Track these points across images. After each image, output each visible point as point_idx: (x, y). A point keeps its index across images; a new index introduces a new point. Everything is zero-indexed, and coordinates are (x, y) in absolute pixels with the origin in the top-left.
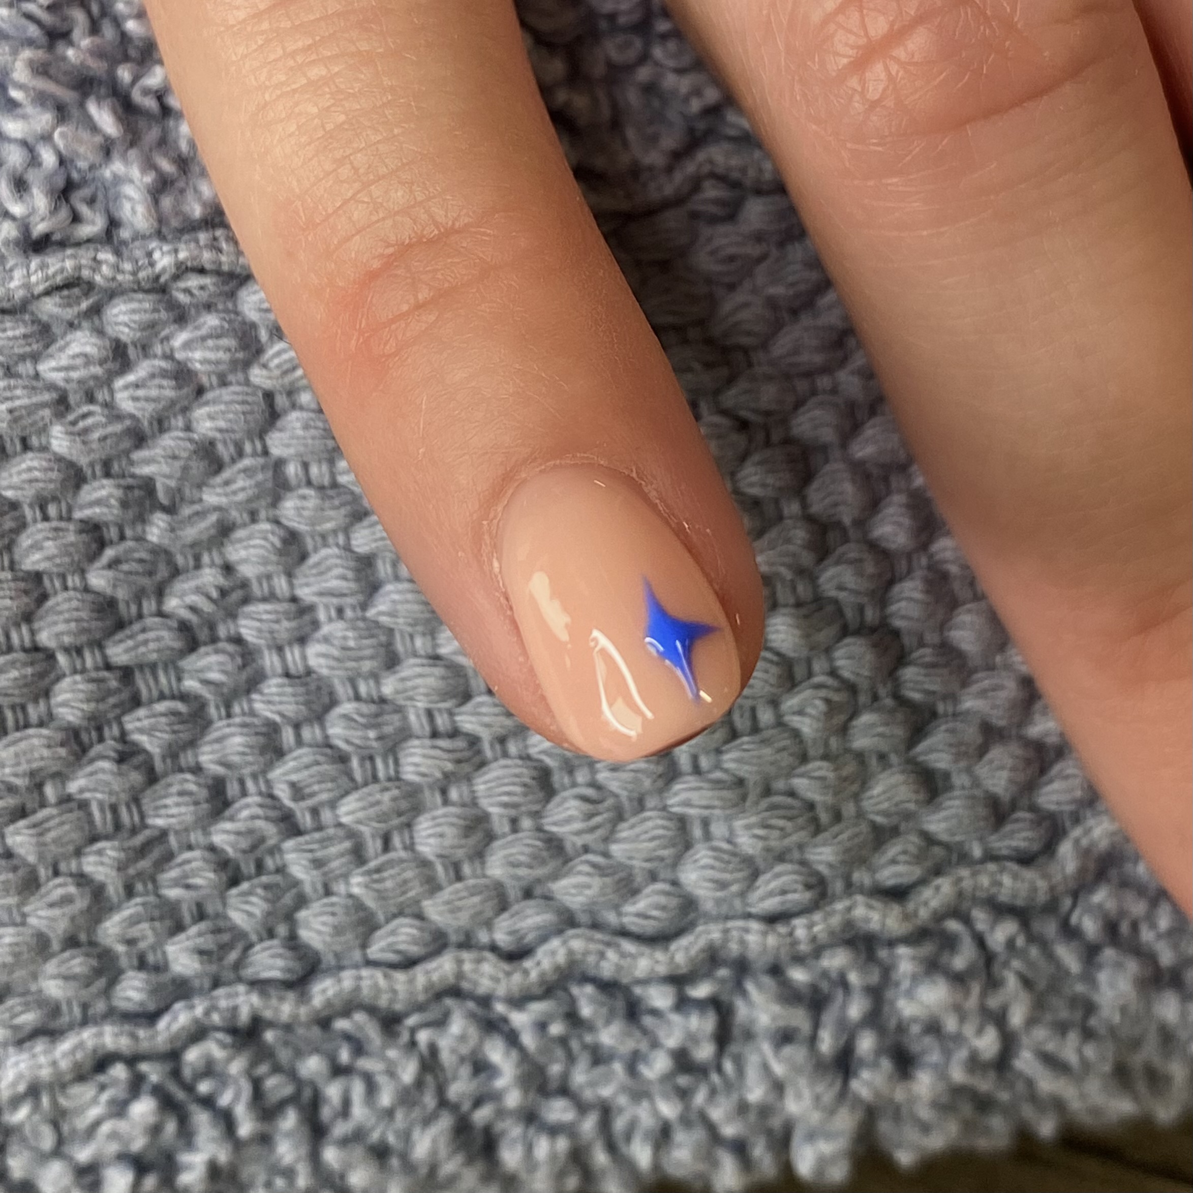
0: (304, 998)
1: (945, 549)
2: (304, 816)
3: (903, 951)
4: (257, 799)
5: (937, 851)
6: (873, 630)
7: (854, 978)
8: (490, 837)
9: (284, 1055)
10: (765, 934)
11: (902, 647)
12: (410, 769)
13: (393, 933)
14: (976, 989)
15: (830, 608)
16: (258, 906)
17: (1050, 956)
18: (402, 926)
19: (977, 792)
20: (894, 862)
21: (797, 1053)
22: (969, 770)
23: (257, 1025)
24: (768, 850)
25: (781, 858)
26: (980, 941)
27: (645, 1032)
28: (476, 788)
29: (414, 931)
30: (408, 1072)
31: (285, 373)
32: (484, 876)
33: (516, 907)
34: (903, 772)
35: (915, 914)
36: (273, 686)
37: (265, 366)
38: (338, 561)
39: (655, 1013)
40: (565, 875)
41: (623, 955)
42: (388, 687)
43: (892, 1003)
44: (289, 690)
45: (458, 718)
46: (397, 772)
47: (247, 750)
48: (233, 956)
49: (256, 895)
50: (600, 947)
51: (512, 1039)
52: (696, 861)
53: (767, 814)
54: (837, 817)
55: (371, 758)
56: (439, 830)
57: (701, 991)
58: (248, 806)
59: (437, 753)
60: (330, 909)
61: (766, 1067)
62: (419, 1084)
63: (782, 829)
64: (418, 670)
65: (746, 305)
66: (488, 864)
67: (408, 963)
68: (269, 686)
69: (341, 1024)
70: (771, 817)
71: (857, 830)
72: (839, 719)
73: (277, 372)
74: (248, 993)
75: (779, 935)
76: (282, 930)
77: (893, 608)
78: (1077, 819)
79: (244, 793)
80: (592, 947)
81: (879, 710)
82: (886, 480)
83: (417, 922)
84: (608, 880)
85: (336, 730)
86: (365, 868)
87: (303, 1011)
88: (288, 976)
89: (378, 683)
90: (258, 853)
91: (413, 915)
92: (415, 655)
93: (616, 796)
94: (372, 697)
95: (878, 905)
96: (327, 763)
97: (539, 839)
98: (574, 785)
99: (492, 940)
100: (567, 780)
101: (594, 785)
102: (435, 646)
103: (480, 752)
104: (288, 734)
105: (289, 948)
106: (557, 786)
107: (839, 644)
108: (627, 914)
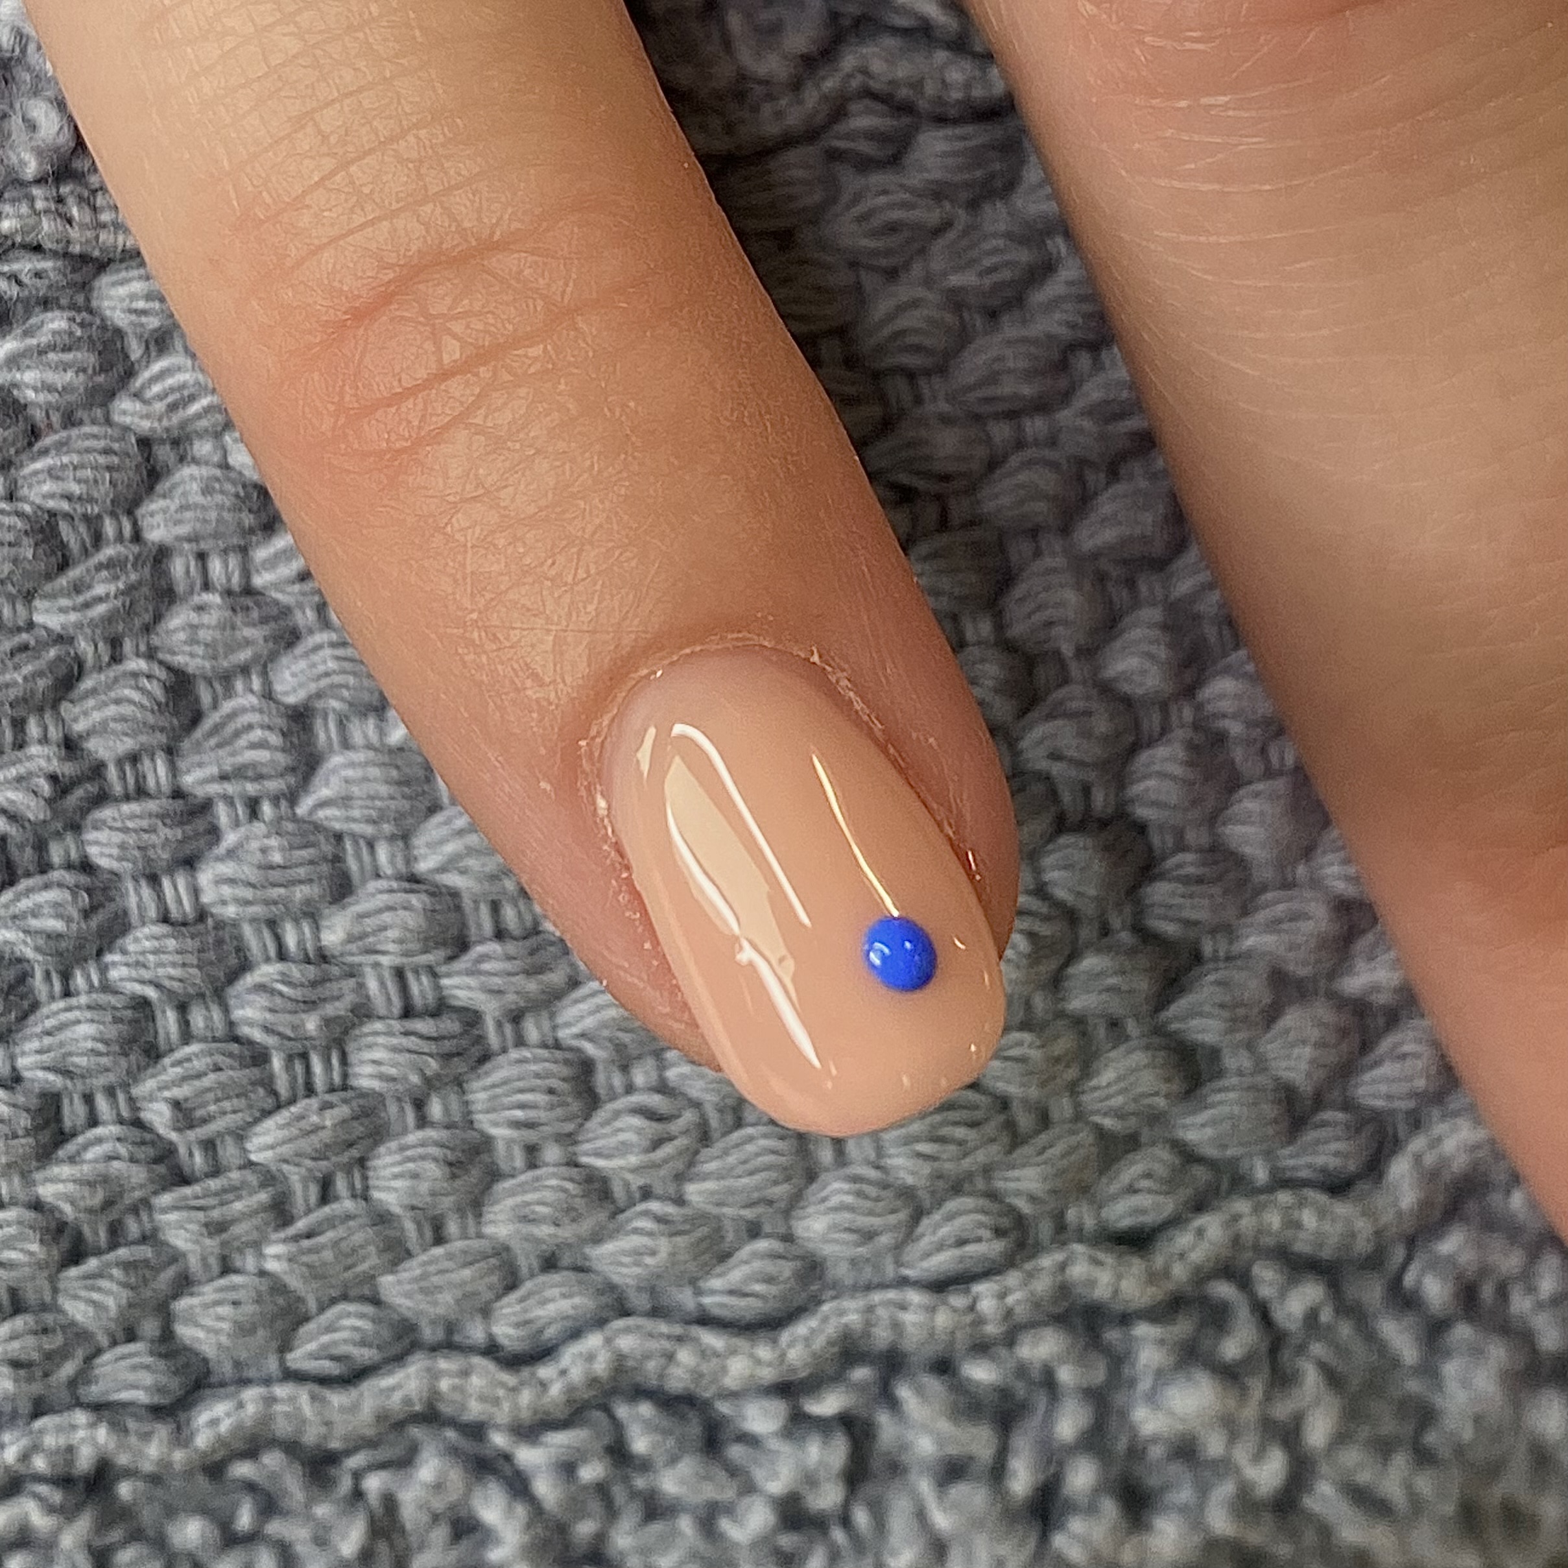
0: (182, 1434)
1: (1222, 696)
2: (191, 1155)
3: (1143, 1329)
4: (114, 1129)
5: (1201, 1174)
6: (1104, 824)
7: (1066, 1375)
8: (494, 1175)
9: (148, 1516)
10: (930, 1309)
11: (1150, 849)
12: (368, 1069)
13: (330, 1329)
14: (1257, 1387)
15: (1037, 788)
16: (112, 1294)
17: (1370, 1336)
18: (347, 1315)
19: (1261, 1079)
20: (1132, 1190)
21: (971, 1495)
22: (1250, 1046)
23: (105, 1473)
24: (938, 1176)
25: (957, 1188)
26: (1263, 1313)
27: (733, 1471)
28: (471, 1097)
29: (365, 1324)
30: (350, 1540)
31: (173, 407)
32: (480, 1236)
33: (528, 1286)
34: (1147, 1048)
35: (1166, 1273)
36: (142, 939)
37: (137, 395)
38: (255, 718)
39: (750, 1440)
40: (612, 1236)
41: (704, 1354)
42: (333, 935)
43: (1124, 1414)
44: (171, 943)
45: (445, 982)
46: (345, 1076)
47: (100, 1047)
48: (69, 1369)
49: (111, 1277)
50: (668, 1345)
51: (519, 1486)
52: (824, 1200)
53: (938, 1118)
54: (1044, 1120)
55: (304, 1056)
56: (411, 1166)
57: (828, 1405)
58: (99, 1141)
59: (412, 1042)
60: (233, 1296)
61: (921, 1519)
63: (961, 1143)
64: (385, 899)
65: (915, 304)
66: (488, 1217)
67: (353, 1376)
68: (137, 940)
69: (242, 1470)
70: (941, 1124)
71: (1073, 1140)
72: (1048, 967)
73: (159, 407)
74: (91, 1426)
75: (955, 1310)
76: (149, 1327)
77: (1136, 789)
78: (1416, 1123)
79: (93, 1121)
80: (654, 1345)
81: (1110, 950)
82: (1131, 583)
83: (369, 1309)
84: (681, 1241)
85: (247, 1012)
86: (291, 1231)
87: (180, 1455)
88: (157, 1399)
89: (317, 929)
90: (114, 1214)
91: (363, 1299)
92: (378, 876)
93: (697, 1105)
94: (306, 955)
95: (1109, 1259)
96: (232, 1068)
97: (571, 1180)
98: (630, 1089)
99: (491, 1337)
100: (618, 1081)
101: (663, 1088)
102: (409, 860)
103: (480, 1039)
104: (169, 1021)
105: (160, 1355)
106: (601, 1091)
107: (1051, 846)
108: (712, 1292)
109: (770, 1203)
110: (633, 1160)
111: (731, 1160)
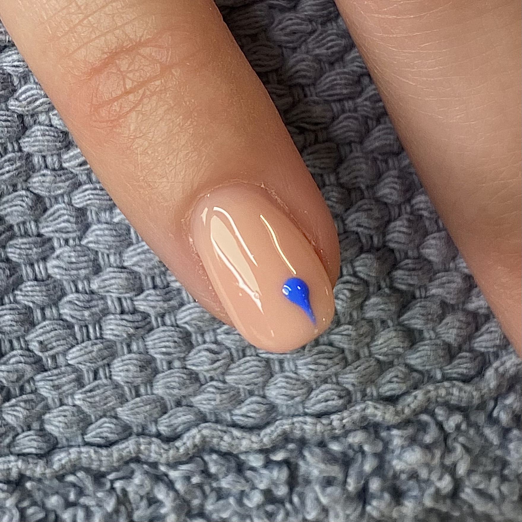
0: (49, 464)
1: (420, 202)
2: (47, 361)
3: (395, 432)
4: (20, 352)
5: (416, 375)
6: (378, 250)
7: (366, 448)
8: (156, 372)
9: (38, 496)
10: (315, 424)
11: (395, 258)
12: (109, 332)
13: (100, 427)
14: (438, 453)
15: (353, 237)
16: (21, 413)
17: (481, 434)
18: (105, 422)
19: (438, 342)
20: (390, 382)
21: (335, 491)
22: (434, 329)
23: (22, 478)
24: (317, 377)
25: (325, 381)
26: (440, 426)
27: (247, 480)
28: (147, 343)
29: (112, 426)
30: (110, 505)
31: (29, 103)
32: (153, 394)
33: (171, 412)
34: (395, 330)
35: (403, 411)
36: (28, 286)
37: (17, 99)
38: (65, 212)
39: (253, 469)
40: (200, 393)
41: (233, 438)
42: (95, 285)
43: (390, 462)
44: (38, 288)
45: (135, 303)
47: (14, 323)
49: (20, 406)
50: (221, 433)
51: (170, 485)
52: (275, 384)
53: (317, 356)
54: (358, 356)
55: (87, 326)
56: (126, 367)
57: (279, 457)
58: (14, 356)
59: (124, 323)
60: (64, 413)
61: (317, 499)
62: (116, 511)
63: (325, 365)
64: (112, 275)
66: (155, 387)
67: (109, 444)
68: (26, 286)
69: (71, 478)
70: (319, 358)
71: (369, 364)
72: (359, 301)
73: (24, 103)
74: (16, 461)
75: (324, 424)
76: (36, 425)
77: (390, 237)
78: (497, 356)
79: (12, 349)
80: (216, 433)
81: (381, 295)
82: (386, 161)
83: (114, 421)
84: (224, 396)
85: (66, 311)
86: (84, 389)
87: (48, 471)
88: (38, 452)
89: (89, 283)
90: (21, 383)
91: (111, 417)
92: (110, 266)
93: (229, 349)
94: (85, 290)
95: (381, 407)
96: (60, 329)
97: (184, 373)
98: (205, 342)
99: (158, 431)
100: (200, 339)
101: (216, 342)
102: (122, 261)
103: (150, 323)
104: (38, 314)
105: (40, 436)
106: (194, 343)
107: (358, 258)
108: (236, 415)
109: (256, 384)
110: (206, 367)
111: (241, 368)
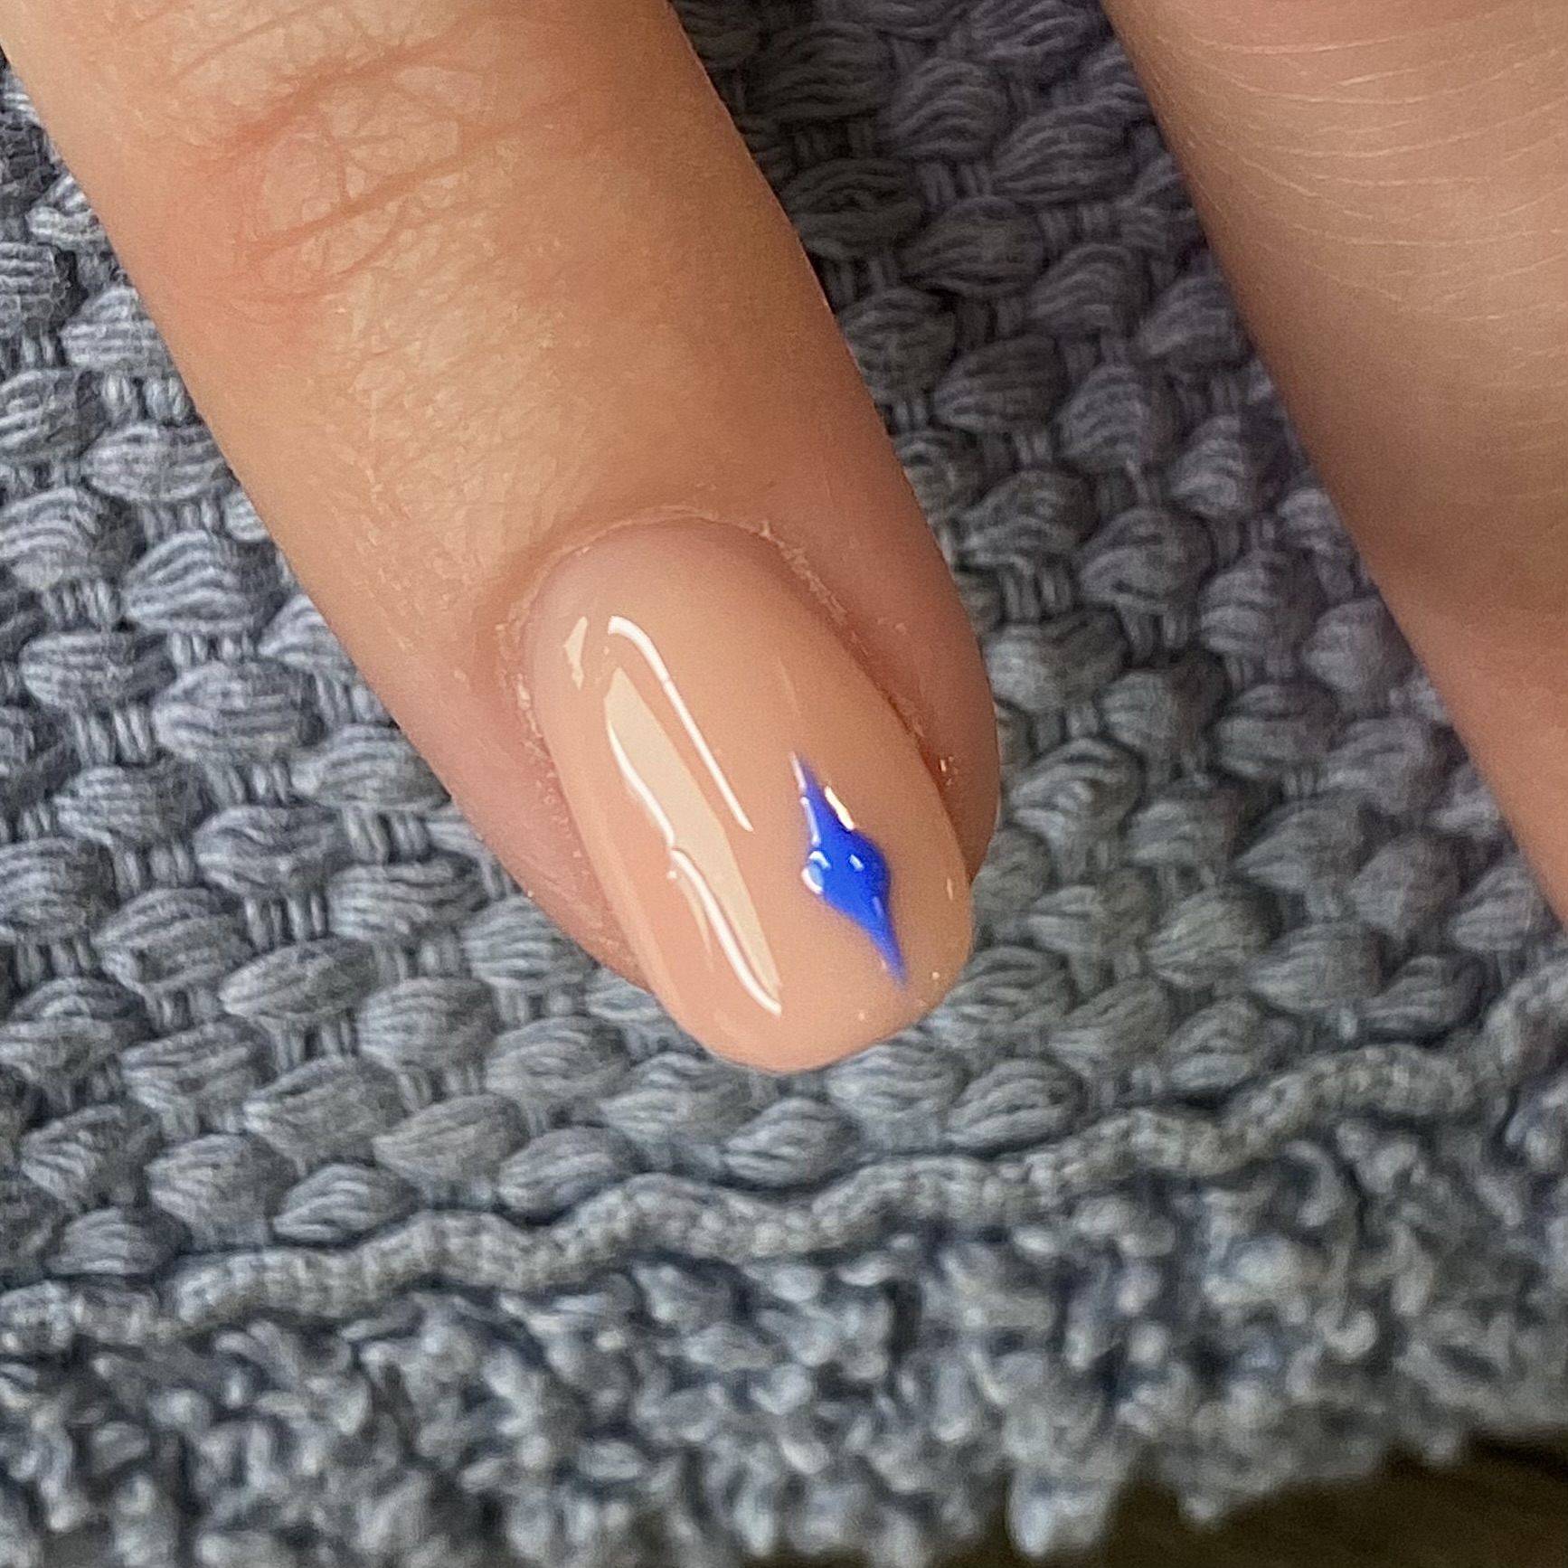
0: (165, 1305)
1: (1305, 511)
2: (160, 1006)
3: (1215, 1198)
4: (75, 982)
5: (1282, 1029)
6: (1175, 657)
7: (1129, 1244)
8: (497, 1026)
9: (128, 1393)
10: (981, 1180)
11: (1227, 683)
12: (351, 917)
13: (322, 1190)
14: (1342, 1254)
15: (1101, 623)
16: (80, 1161)
17: (1470, 1197)
18: (340, 1178)
19: (1352, 928)
20: (1205, 1049)
21: (1030, 1366)
22: (1338, 892)
23: (81, 1348)
24: (986, 1039)
25: (1009, 1052)
26: (1349, 1174)
27: (765, 1338)
28: (467, 945)
29: (362, 1189)
30: (351, 1414)
32: (483, 1091)
33: (537, 1144)
34: (1223, 897)
35: (1241, 1137)
36: (94, 782)
37: (57, 206)
38: (207, 556)
39: (783, 1307)
40: (628, 1089)
41: (730, 1221)
42: (308, 779)
43: (1196, 1280)
44: (127, 788)
45: (434, 827)
46: (326, 922)
47: (54, 897)
48: (37, 1240)
49: (77, 1140)
50: (692, 1206)
51: (533, 1353)
52: (860, 1061)
53: (986, 979)
54: (1107, 976)
55: (282, 905)
56: (404, 1019)
57: (868, 1274)
58: (59, 995)
59: (400, 890)
60: (211, 1158)
61: (972, 1387)
62: (369, 1432)
63: (1013, 1004)
64: (360, 747)
65: (958, 79)
66: (491, 1072)
67: (350, 1240)
68: (88, 784)
69: (231, 1342)
70: (991, 985)
71: (1140, 998)
72: (1114, 812)
73: (82, 218)
74: (65, 1300)
75: (1006, 1181)
76: (124, 1193)
77: (1211, 618)
78: (1521, 965)
79: (50, 973)
80: (679, 1205)
81: (1182, 796)
82: (1204, 389)
83: (363, 1172)
84: (704, 1097)
85: (218, 858)
86: (273, 1088)
87: (163, 1328)
88: (134, 1269)
89: (288, 772)
90: (79, 1073)
91: (355, 1161)
92: (354, 721)
94: (276, 794)
95: (1177, 1125)
96: (200, 915)
97: (581, 1031)
99: (498, 1197)
103: (476, 885)
104: (129, 866)
105: (136, 1223)
107: (1116, 685)
108: (738, 1153)
110: (648, 1012)
